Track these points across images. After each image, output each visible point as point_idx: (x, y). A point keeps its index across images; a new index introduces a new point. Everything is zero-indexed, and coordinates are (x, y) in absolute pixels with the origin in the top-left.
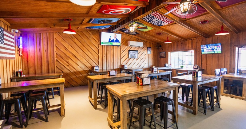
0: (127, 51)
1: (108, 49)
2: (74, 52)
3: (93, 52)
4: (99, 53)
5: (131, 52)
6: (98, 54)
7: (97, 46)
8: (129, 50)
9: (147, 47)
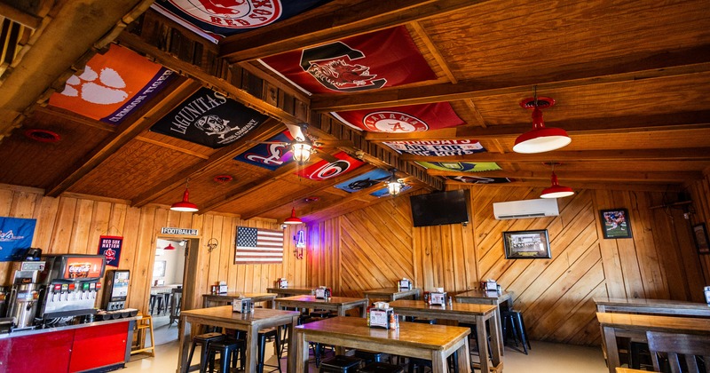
0: (499, 235)
1: (436, 235)
2: (366, 249)
3: (400, 246)
4: (414, 247)
5: (513, 236)
6: (410, 249)
7: (408, 231)
8: (505, 233)
9: (602, 213)
